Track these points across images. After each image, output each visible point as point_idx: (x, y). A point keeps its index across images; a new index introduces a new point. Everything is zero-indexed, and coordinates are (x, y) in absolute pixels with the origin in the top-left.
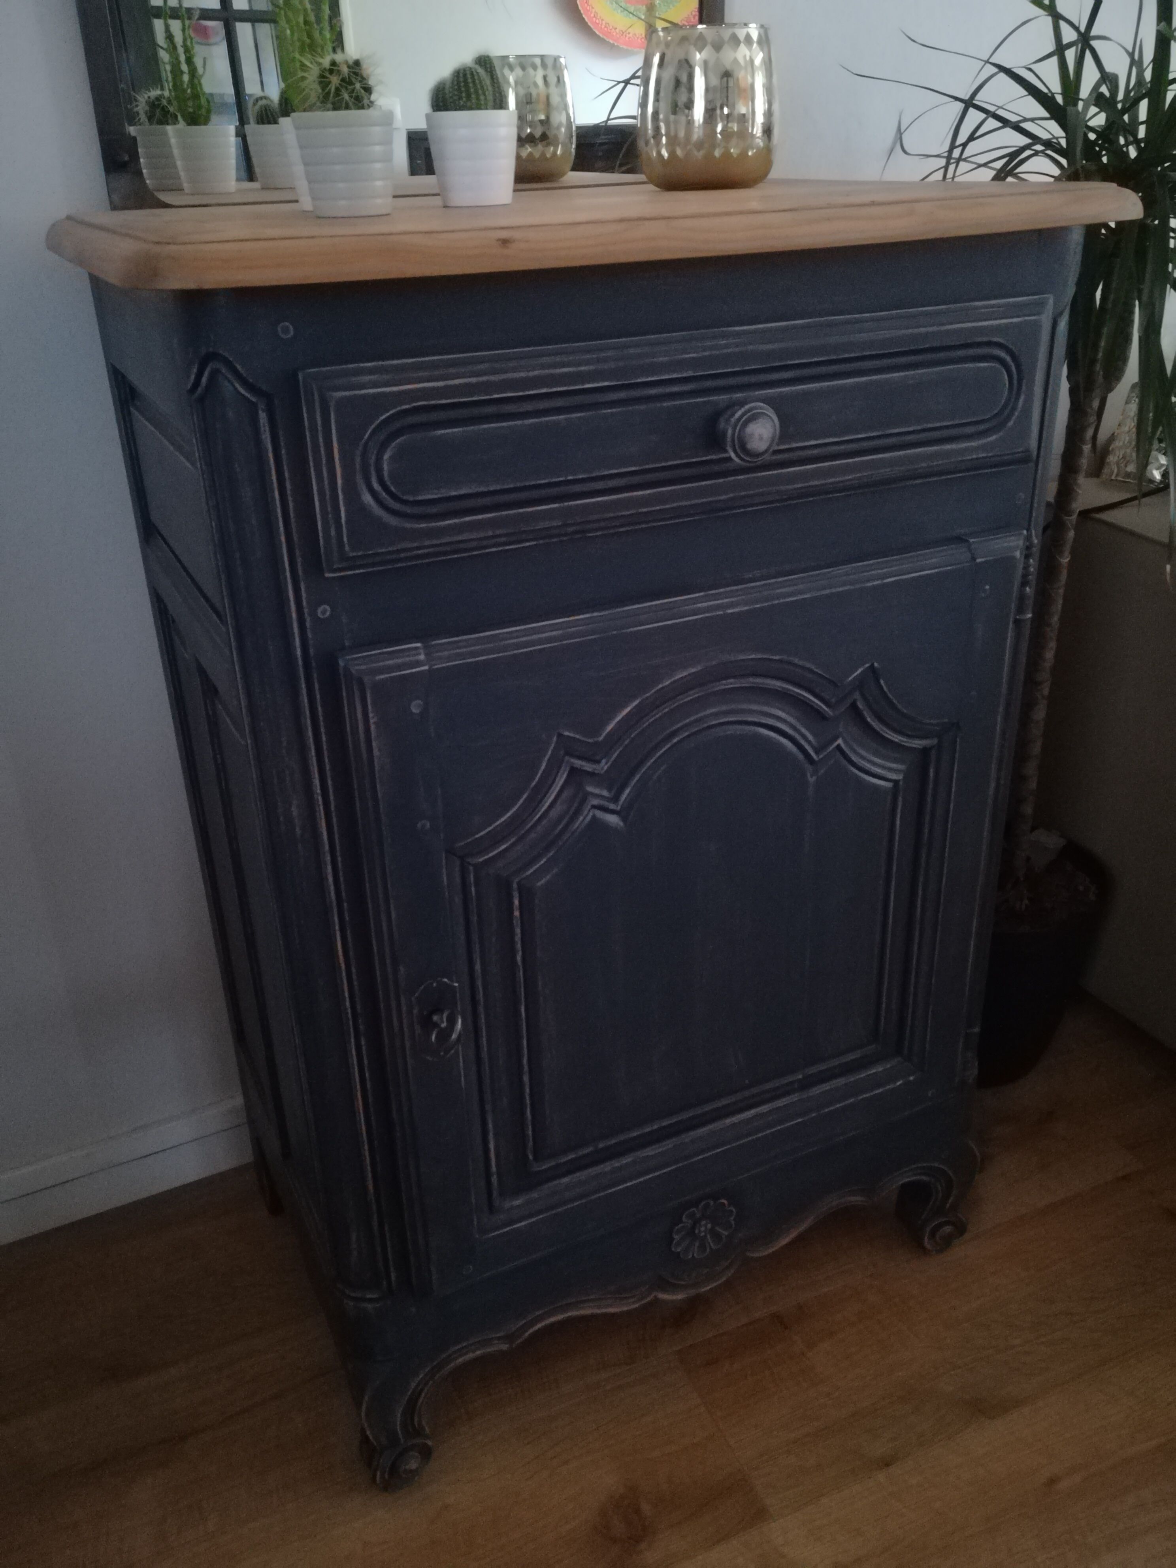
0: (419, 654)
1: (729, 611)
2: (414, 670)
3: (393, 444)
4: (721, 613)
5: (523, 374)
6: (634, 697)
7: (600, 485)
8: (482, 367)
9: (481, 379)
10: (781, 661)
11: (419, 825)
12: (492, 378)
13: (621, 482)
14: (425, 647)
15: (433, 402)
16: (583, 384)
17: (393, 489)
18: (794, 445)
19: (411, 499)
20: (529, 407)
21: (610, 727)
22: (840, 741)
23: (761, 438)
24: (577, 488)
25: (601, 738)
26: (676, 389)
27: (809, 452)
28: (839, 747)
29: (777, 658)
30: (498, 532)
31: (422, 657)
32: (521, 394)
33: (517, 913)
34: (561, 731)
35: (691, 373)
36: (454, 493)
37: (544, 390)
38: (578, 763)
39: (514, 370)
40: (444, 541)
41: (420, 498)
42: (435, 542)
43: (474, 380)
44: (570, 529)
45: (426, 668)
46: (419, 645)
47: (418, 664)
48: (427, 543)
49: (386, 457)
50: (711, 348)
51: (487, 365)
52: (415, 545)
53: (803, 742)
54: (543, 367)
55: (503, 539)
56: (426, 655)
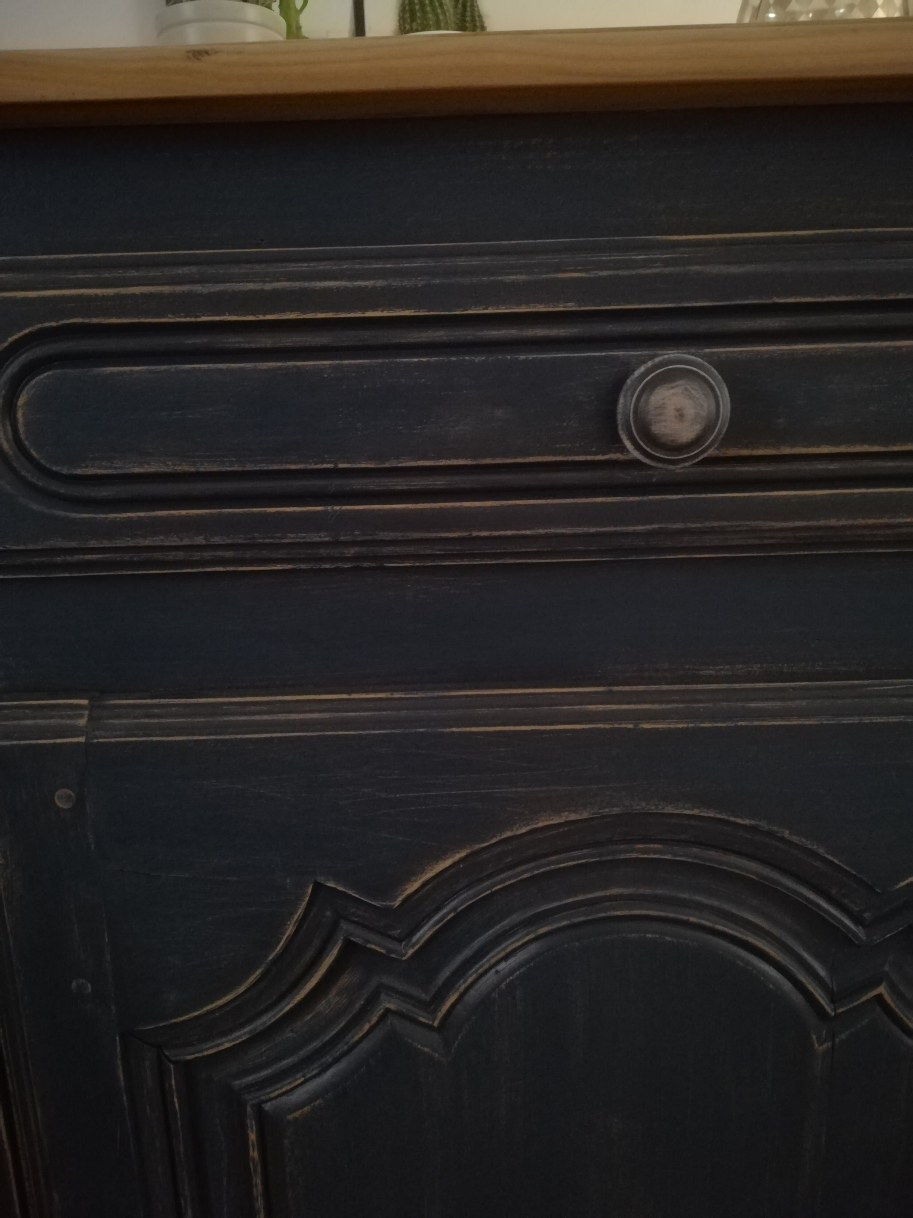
0: (81, 716)
1: (646, 726)
2: (59, 741)
3: (33, 382)
4: (630, 726)
5: (251, 286)
6: (459, 845)
7: (400, 484)
8: (186, 270)
9: (179, 289)
10: (753, 829)
11: (74, 985)
12: (198, 288)
13: (440, 482)
14: (91, 707)
15: (95, 320)
16: (365, 310)
17: (34, 453)
18: (787, 451)
19: (65, 471)
20: (265, 341)
21: (412, 888)
22: (882, 989)
23: (681, 415)
24: (358, 484)
25: (397, 903)
26: (540, 332)
27: (820, 466)
28: (879, 998)
29: (747, 822)
30: (217, 540)
31: (82, 722)
32: (251, 318)
33: (254, 1154)
34: (321, 880)
35: (571, 307)
36: (137, 470)
37: (292, 316)
38: (359, 936)
39: (244, 278)
40: (119, 543)
41: (79, 472)
42: (106, 544)
43: (166, 289)
44: (352, 551)
45: (82, 739)
46: (85, 702)
47: (74, 731)
48: (93, 544)
49: (21, 402)
50: (616, 265)
51: (194, 269)
52: (74, 544)
53: (803, 977)
54: (292, 276)
55: (229, 554)
56: (91, 719)
